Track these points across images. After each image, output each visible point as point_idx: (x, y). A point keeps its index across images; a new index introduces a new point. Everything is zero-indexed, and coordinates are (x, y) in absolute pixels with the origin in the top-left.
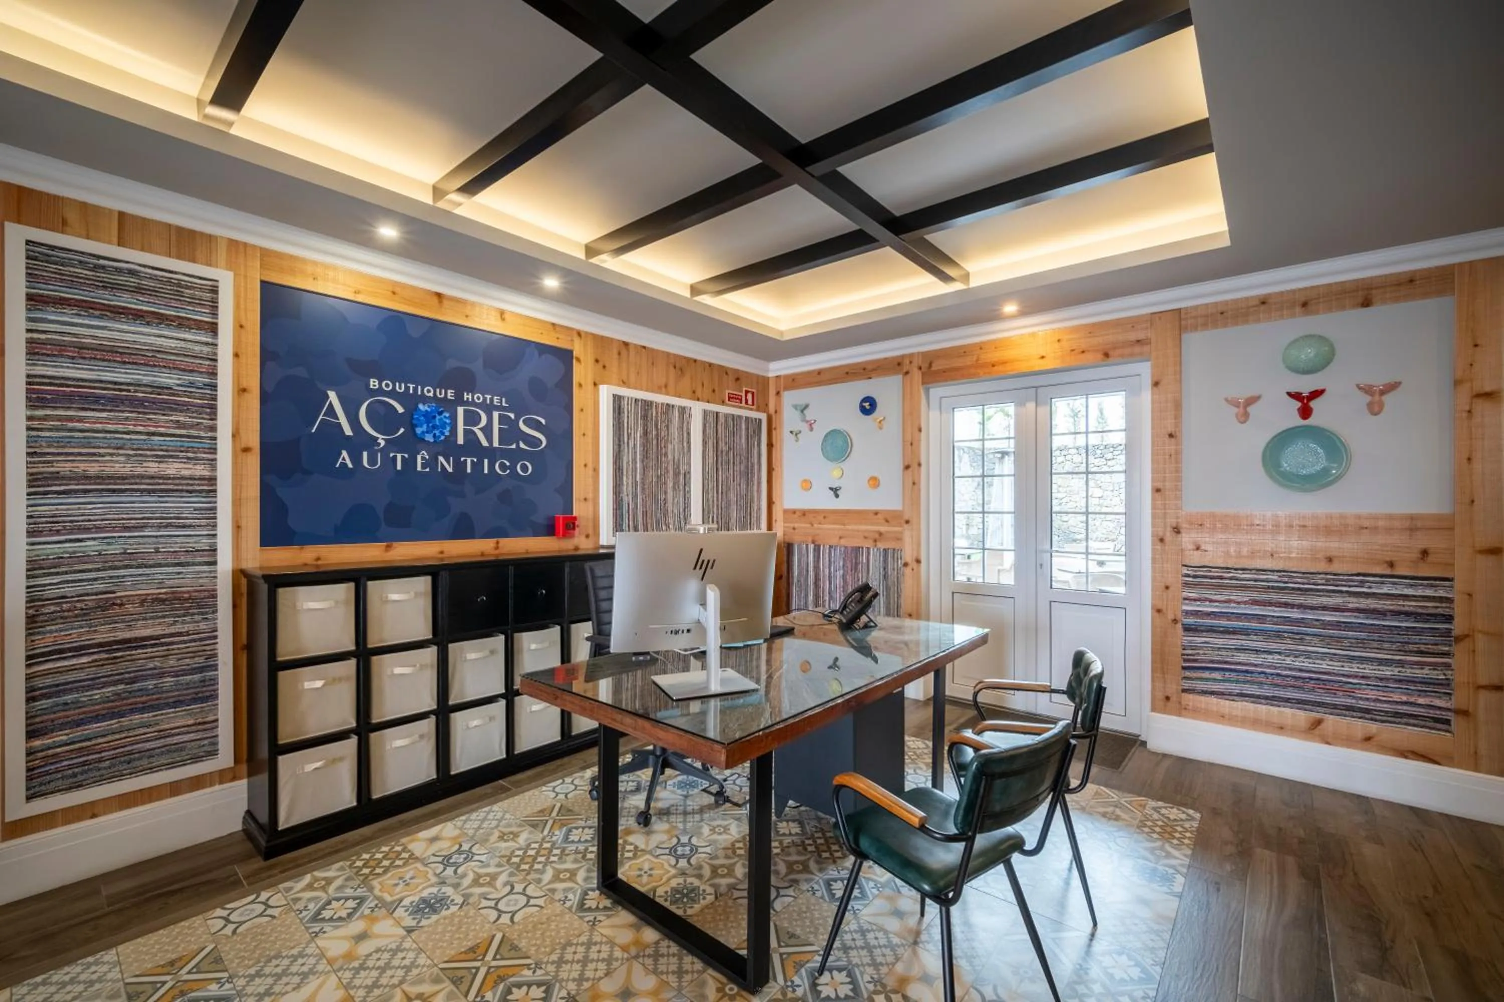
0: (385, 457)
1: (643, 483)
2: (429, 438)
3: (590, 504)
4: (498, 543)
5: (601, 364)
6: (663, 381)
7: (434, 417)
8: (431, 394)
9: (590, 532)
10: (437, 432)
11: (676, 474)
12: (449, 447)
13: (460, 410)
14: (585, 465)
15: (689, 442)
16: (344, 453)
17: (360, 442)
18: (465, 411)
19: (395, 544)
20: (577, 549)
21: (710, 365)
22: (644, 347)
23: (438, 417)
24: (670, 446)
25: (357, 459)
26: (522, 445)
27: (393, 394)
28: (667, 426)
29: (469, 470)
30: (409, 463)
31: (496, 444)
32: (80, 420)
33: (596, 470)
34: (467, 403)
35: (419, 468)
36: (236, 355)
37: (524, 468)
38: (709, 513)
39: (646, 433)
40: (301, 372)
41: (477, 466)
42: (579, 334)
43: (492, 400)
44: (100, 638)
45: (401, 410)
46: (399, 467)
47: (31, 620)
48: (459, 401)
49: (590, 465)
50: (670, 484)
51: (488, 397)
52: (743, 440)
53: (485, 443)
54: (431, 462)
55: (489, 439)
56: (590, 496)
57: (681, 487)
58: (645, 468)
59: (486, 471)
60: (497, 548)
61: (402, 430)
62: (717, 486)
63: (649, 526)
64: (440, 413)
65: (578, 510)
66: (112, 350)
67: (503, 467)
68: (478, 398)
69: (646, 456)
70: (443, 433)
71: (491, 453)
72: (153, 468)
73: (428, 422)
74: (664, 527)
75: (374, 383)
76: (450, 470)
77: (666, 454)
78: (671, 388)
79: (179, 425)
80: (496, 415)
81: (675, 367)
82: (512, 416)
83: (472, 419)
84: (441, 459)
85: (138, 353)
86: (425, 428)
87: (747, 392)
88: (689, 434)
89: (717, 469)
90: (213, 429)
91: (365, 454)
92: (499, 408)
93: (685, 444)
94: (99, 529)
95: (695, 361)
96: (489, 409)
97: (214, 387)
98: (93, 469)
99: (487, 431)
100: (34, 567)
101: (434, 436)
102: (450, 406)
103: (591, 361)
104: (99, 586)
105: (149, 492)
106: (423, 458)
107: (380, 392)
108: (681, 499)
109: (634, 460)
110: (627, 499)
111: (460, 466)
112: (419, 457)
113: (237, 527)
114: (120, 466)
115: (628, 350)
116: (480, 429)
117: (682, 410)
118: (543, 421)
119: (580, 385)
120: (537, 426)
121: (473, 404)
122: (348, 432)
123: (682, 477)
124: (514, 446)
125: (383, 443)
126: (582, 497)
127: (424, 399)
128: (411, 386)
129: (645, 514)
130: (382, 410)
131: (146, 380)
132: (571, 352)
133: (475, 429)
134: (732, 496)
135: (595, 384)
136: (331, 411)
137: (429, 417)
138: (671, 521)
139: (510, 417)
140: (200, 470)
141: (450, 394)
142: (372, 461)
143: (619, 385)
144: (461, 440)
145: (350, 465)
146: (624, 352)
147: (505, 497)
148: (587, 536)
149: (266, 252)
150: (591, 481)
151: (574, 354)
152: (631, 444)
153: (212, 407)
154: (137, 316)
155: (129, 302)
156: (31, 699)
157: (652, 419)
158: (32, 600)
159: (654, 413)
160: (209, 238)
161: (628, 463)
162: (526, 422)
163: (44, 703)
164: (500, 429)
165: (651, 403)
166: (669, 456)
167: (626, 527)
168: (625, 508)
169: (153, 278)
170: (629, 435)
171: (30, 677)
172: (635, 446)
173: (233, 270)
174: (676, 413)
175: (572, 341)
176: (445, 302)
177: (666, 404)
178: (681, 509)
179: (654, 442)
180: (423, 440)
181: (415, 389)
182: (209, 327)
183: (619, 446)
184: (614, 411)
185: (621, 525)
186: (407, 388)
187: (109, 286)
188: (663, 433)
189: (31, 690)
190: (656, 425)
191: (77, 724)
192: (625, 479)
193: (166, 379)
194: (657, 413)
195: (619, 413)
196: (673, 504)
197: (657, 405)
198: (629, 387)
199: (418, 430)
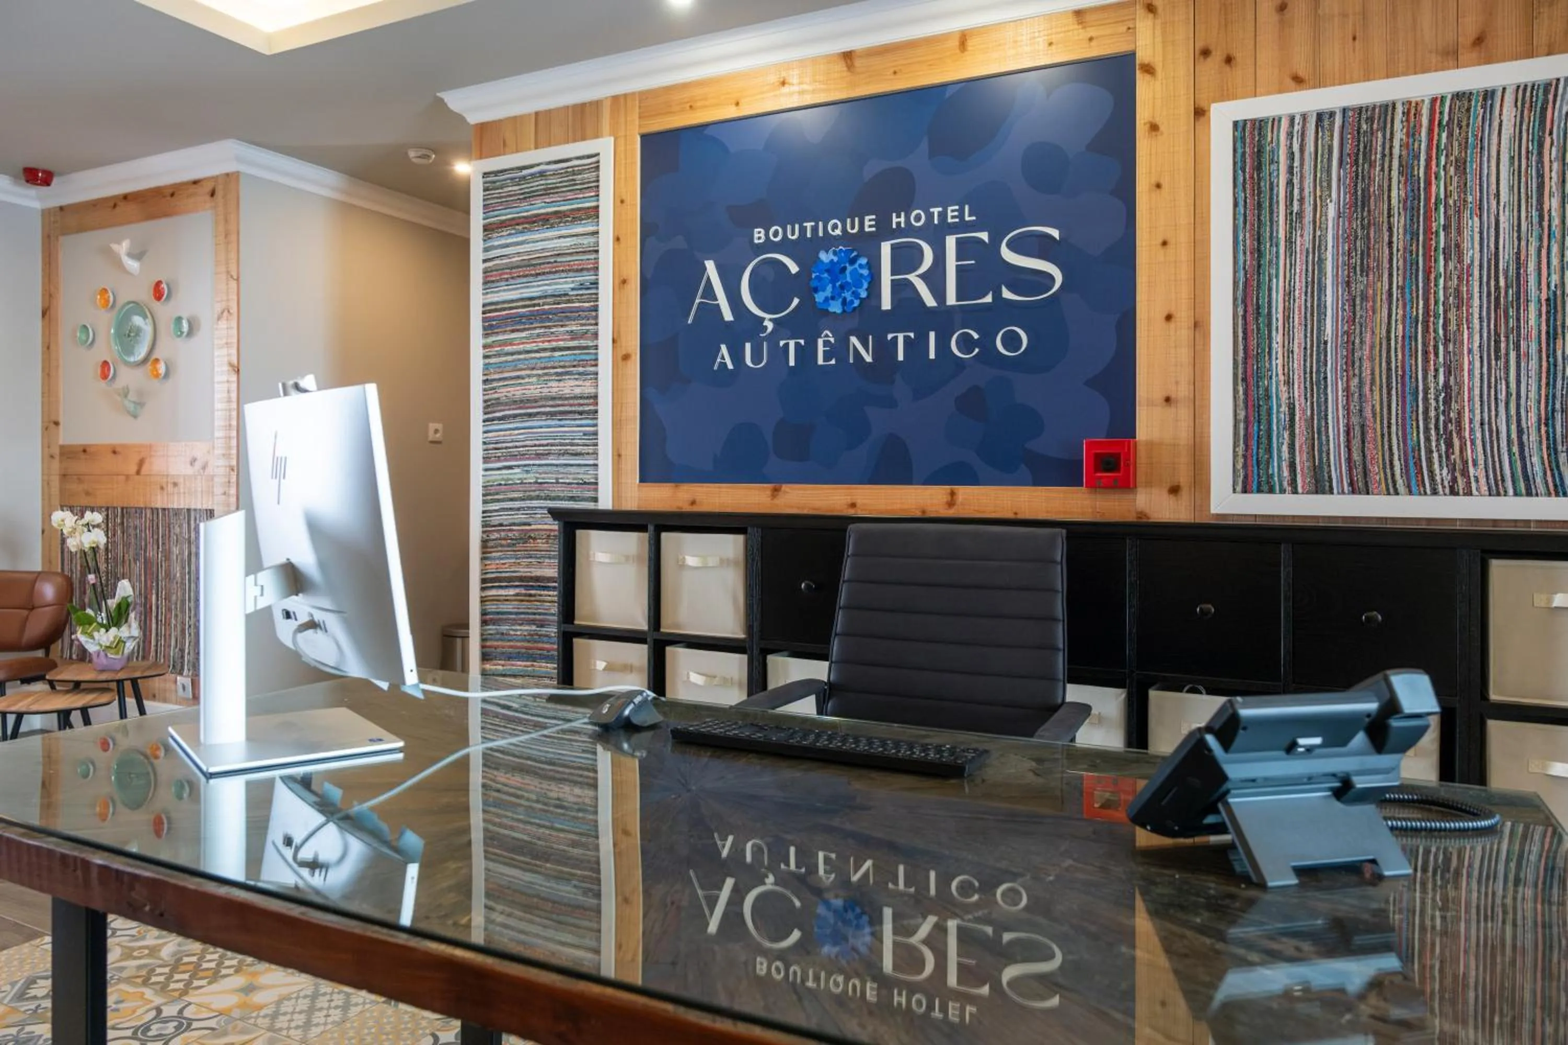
0: (773, 346)
1: (1351, 345)
2: (836, 307)
3: (1183, 413)
4: (953, 494)
5: (1217, 56)
6: (1470, 26)
7: (844, 270)
8: (838, 232)
9: (1184, 478)
10: (848, 295)
12: (867, 319)
13: (886, 248)
14: (1169, 318)
16: (724, 348)
17: (743, 329)
18: (894, 248)
19: (785, 487)
20: (1141, 514)
23: (849, 268)
24: (1472, 224)
25: (737, 356)
26: (1007, 294)
27: (785, 247)
28: (1461, 166)
29: (901, 357)
30: (808, 353)
31: (951, 299)
32: (510, 343)
33: (1200, 326)
34: (899, 232)
35: (820, 361)
36: (617, 239)
37: (1012, 341)
39: (1360, 202)
40: (679, 242)
41: (916, 347)
43: (943, 215)
45: (794, 268)
46: (792, 363)
48: (884, 231)
49: (1184, 316)
51: (936, 211)
53: (930, 301)
54: (838, 350)
55: (939, 292)
56: (1183, 391)
59: (932, 355)
60: (951, 504)
61: (796, 301)
63: (1375, 469)
64: (853, 261)
65: (1149, 425)
66: (528, 264)
67: (966, 343)
68: (918, 217)
70: (856, 295)
71: (942, 319)
72: (555, 388)
73: (833, 282)
74: (1442, 474)
75: (759, 235)
76: (868, 359)
77: (1454, 251)
79: (574, 336)
80: (951, 242)
82: (984, 236)
83: (905, 259)
84: (854, 340)
86: (828, 291)
90: (596, 335)
91: (748, 346)
92: (962, 226)
94: (520, 457)
96: (937, 234)
97: (596, 284)
98: (518, 392)
99: (935, 279)
100: (489, 494)
101: (844, 302)
102: (869, 243)
103: (1183, 55)
104: (522, 517)
105: (551, 415)
106: (826, 343)
107: (769, 246)
111: (885, 350)
112: (820, 342)
113: (618, 457)
114: (534, 388)
116: (922, 277)
118: (1055, 233)
119: (1154, 127)
120: (1042, 246)
121: (909, 230)
122: (728, 316)
123: (1532, 317)
124: (988, 299)
125: (770, 326)
126: (1159, 395)
127: (828, 242)
128: (809, 225)
129: (1357, 432)
130: (769, 273)
131: (550, 289)
132: (1132, 55)
133: (912, 277)
135: (1200, 113)
136: (709, 292)
137: (835, 271)
138: (1476, 452)
139: (981, 241)
140: (588, 389)
141: (869, 223)
142: (757, 357)
144: (886, 304)
145: (730, 366)
147: (972, 403)
148: (1174, 490)
149: (644, 96)
150: (1184, 354)
151: (1142, 56)
152: (1304, 240)
153: (596, 309)
154: (544, 221)
155: (540, 207)
156: (484, 622)
157: (1388, 154)
158: (485, 525)
159: (1399, 135)
160: (596, 105)
161: (1289, 294)
162: (1016, 246)
163: (491, 628)
164: (959, 269)
165: (1388, 109)
166: (1472, 253)
167: (1279, 469)
168: (1280, 414)
169: (555, 173)
170: (1295, 219)
171: (483, 601)
172: (1318, 245)
173: (614, 133)
174: (1509, 114)
175: (1131, 30)
176: (858, 63)
177: (1458, 96)
178: (1531, 419)
179: (1399, 222)
180: (826, 313)
181: (815, 229)
182: (594, 213)
183: (1259, 252)
184: (1238, 165)
185: (1263, 464)
186: (803, 230)
187: (528, 196)
188: (1438, 189)
189: (484, 613)
190: (1406, 170)
191: (510, 657)
192: (1278, 338)
193: (565, 284)
194: (1412, 133)
195: (1259, 168)
196: (1489, 397)
197: (1412, 109)
198: (1319, 83)
199: (819, 297)
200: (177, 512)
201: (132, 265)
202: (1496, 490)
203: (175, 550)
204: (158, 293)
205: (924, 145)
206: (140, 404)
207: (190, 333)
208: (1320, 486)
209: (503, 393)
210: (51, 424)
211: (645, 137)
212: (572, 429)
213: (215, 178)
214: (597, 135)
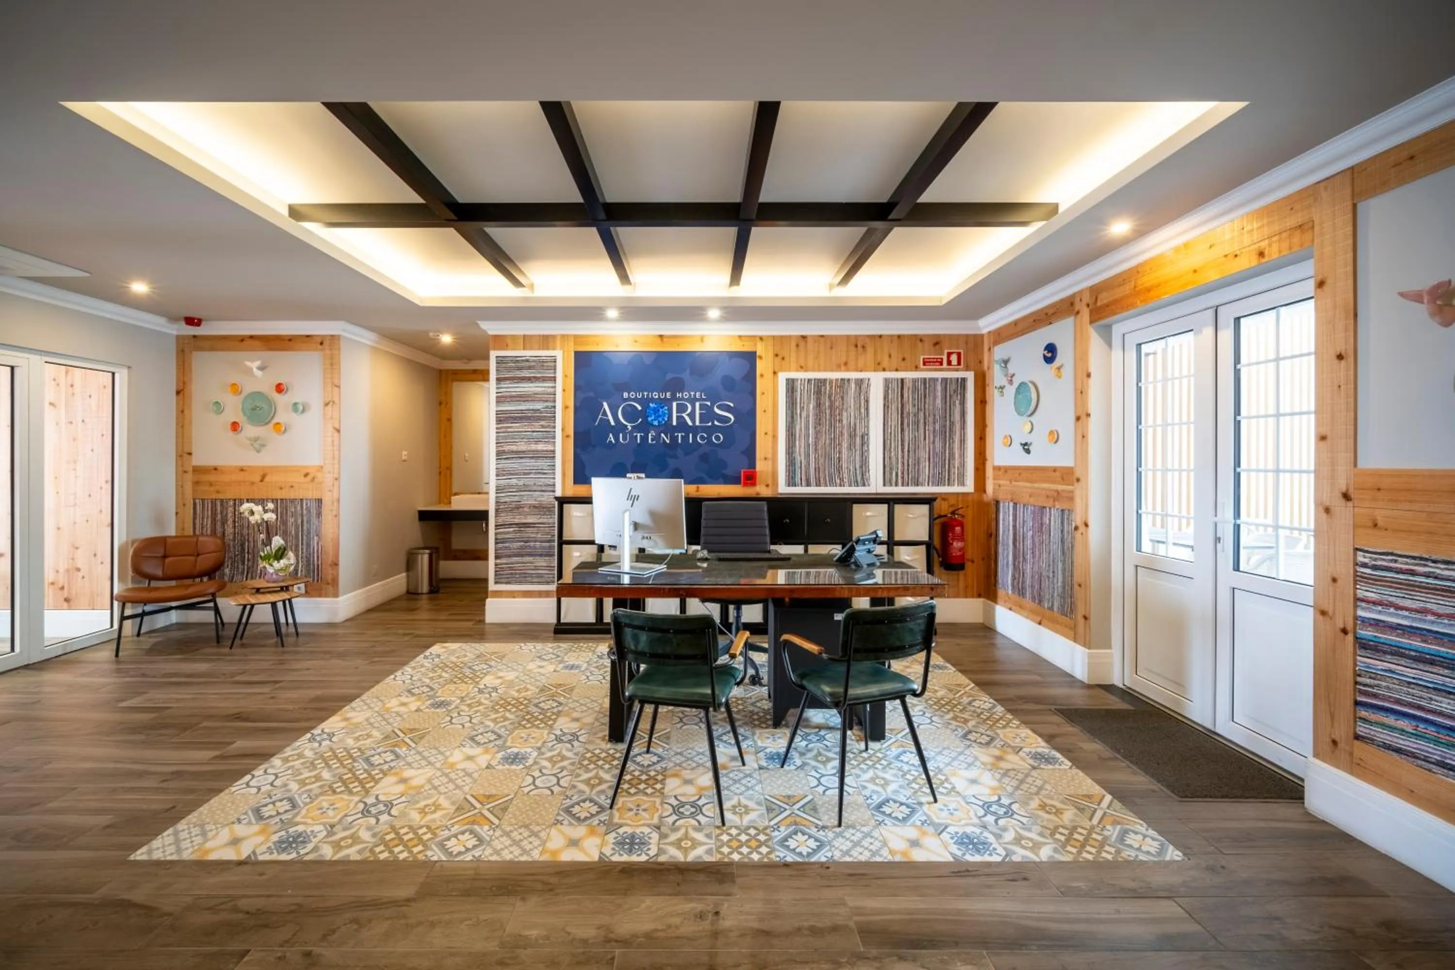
0: (631, 436)
1: (816, 445)
2: (656, 423)
3: (770, 462)
4: (698, 488)
5: (780, 357)
6: (844, 359)
7: (658, 410)
8: (657, 397)
9: (770, 482)
10: (660, 419)
11: (852, 436)
12: (667, 428)
13: (674, 404)
14: (766, 434)
15: (867, 409)
16: (611, 435)
17: (619, 428)
18: (677, 404)
20: (758, 494)
21: (899, 337)
22: (822, 336)
23: (661, 410)
24: (845, 414)
25: (617, 438)
26: (716, 423)
27: (636, 400)
28: (842, 398)
29: (680, 441)
30: (644, 439)
31: (697, 423)
32: (511, 428)
33: (775, 437)
34: (679, 399)
35: (650, 442)
36: (564, 390)
37: (718, 438)
38: (891, 469)
39: (819, 405)
40: (592, 394)
41: (685, 438)
42: (761, 338)
43: (695, 395)
44: (517, 521)
45: (640, 408)
46: (639, 442)
47: (497, 510)
48: (674, 398)
49: (770, 433)
50: (845, 445)
51: (692, 393)
52: (939, 401)
53: (690, 424)
54: (657, 438)
55: (693, 421)
56: (770, 456)
57: (858, 447)
58: (817, 433)
59: (691, 442)
60: (697, 491)
61: (640, 420)
62: (902, 445)
63: (822, 480)
64: (662, 408)
65: (760, 466)
66: (520, 396)
67: (702, 438)
68: (686, 395)
69: (818, 422)
70: (663, 419)
71: (695, 430)
72: (534, 447)
73: (655, 414)
74: (838, 481)
75: (626, 395)
76: (668, 441)
77: (841, 421)
78: (852, 363)
79: (543, 426)
80: (697, 404)
81: (856, 346)
82: (709, 403)
83: (681, 409)
84: (663, 435)
85: (529, 396)
86: (653, 417)
87: (949, 354)
88: (867, 401)
89: (902, 430)
90: (554, 427)
91: (621, 435)
92: (701, 399)
93: (863, 410)
94: (516, 474)
95: (880, 336)
96: (693, 401)
97: (555, 407)
98: (514, 448)
99: (692, 416)
100: (499, 490)
101: (659, 422)
102: (668, 402)
103: (771, 354)
104: (516, 499)
105: (532, 458)
106: (652, 436)
107: (629, 399)
108: (858, 458)
109: (807, 428)
110: (800, 458)
111: (674, 439)
112: (650, 435)
113: (564, 475)
114: (523, 447)
115: (806, 342)
116: (688, 415)
117: (859, 382)
118: (732, 405)
119: (762, 376)
120: (728, 409)
121: (682, 399)
122: (613, 423)
123: (858, 440)
124: (710, 424)
125: (630, 428)
126: (763, 457)
127: (652, 400)
128: (646, 393)
129: (817, 470)
130: (629, 409)
131: (531, 407)
132: (755, 352)
133: (684, 415)
134: (923, 455)
135: (775, 373)
136: (605, 413)
137: (656, 411)
138: (845, 475)
139: (707, 405)
140: (550, 448)
141: (668, 394)
142: (624, 438)
143: (797, 371)
144: (674, 423)
145: (614, 442)
146: (802, 344)
147: (704, 458)
148: (767, 486)
149: (576, 337)
150: (770, 444)
151: (758, 354)
152: (804, 414)
153: (554, 417)
154: (529, 379)
155: (526, 374)
156: (496, 543)
157: (825, 393)
158: (497, 502)
159: (828, 388)
160: (554, 337)
161: (801, 430)
162: (719, 407)
163: (500, 545)
164: (701, 414)
165: (825, 380)
166: (845, 422)
167: (798, 479)
168: (798, 465)
169: (534, 361)
170: (802, 409)
171: (496, 534)
172: (808, 416)
173: (562, 348)
174: (853, 385)
175: (756, 345)
176: (665, 339)
177: (842, 379)
178: (858, 466)
179: (828, 412)
180: (652, 425)
181: (648, 395)
182: (554, 379)
183: (792, 417)
184: (787, 391)
185: (793, 478)
186: (643, 395)
187: (520, 369)
188: (837, 404)
189: (496, 539)
190: (830, 397)
191: (509, 556)
192: (797, 443)
193: (539, 406)
194: (831, 388)
195: (793, 392)
196: (848, 462)
197: (831, 381)
198: (806, 371)
199: (650, 419)
200: (293, 501)
201: (259, 373)
202: (850, 485)
203: (291, 520)
204: (280, 388)
205: (688, 371)
206: (263, 446)
207: (303, 411)
208: (808, 484)
209: (507, 448)
210: (184, 453)
211: (577, 354)
212: (543, 464)
213: (324, 336)
214: (554, 349)
